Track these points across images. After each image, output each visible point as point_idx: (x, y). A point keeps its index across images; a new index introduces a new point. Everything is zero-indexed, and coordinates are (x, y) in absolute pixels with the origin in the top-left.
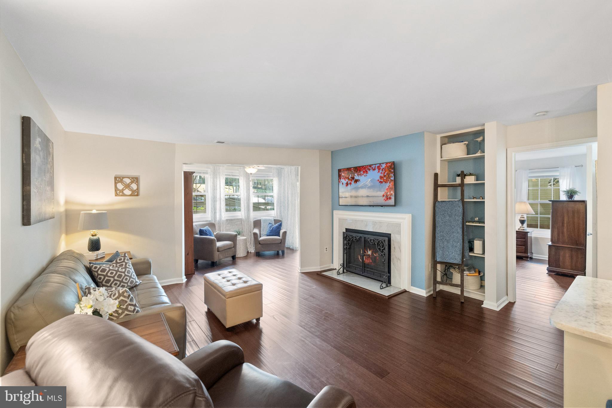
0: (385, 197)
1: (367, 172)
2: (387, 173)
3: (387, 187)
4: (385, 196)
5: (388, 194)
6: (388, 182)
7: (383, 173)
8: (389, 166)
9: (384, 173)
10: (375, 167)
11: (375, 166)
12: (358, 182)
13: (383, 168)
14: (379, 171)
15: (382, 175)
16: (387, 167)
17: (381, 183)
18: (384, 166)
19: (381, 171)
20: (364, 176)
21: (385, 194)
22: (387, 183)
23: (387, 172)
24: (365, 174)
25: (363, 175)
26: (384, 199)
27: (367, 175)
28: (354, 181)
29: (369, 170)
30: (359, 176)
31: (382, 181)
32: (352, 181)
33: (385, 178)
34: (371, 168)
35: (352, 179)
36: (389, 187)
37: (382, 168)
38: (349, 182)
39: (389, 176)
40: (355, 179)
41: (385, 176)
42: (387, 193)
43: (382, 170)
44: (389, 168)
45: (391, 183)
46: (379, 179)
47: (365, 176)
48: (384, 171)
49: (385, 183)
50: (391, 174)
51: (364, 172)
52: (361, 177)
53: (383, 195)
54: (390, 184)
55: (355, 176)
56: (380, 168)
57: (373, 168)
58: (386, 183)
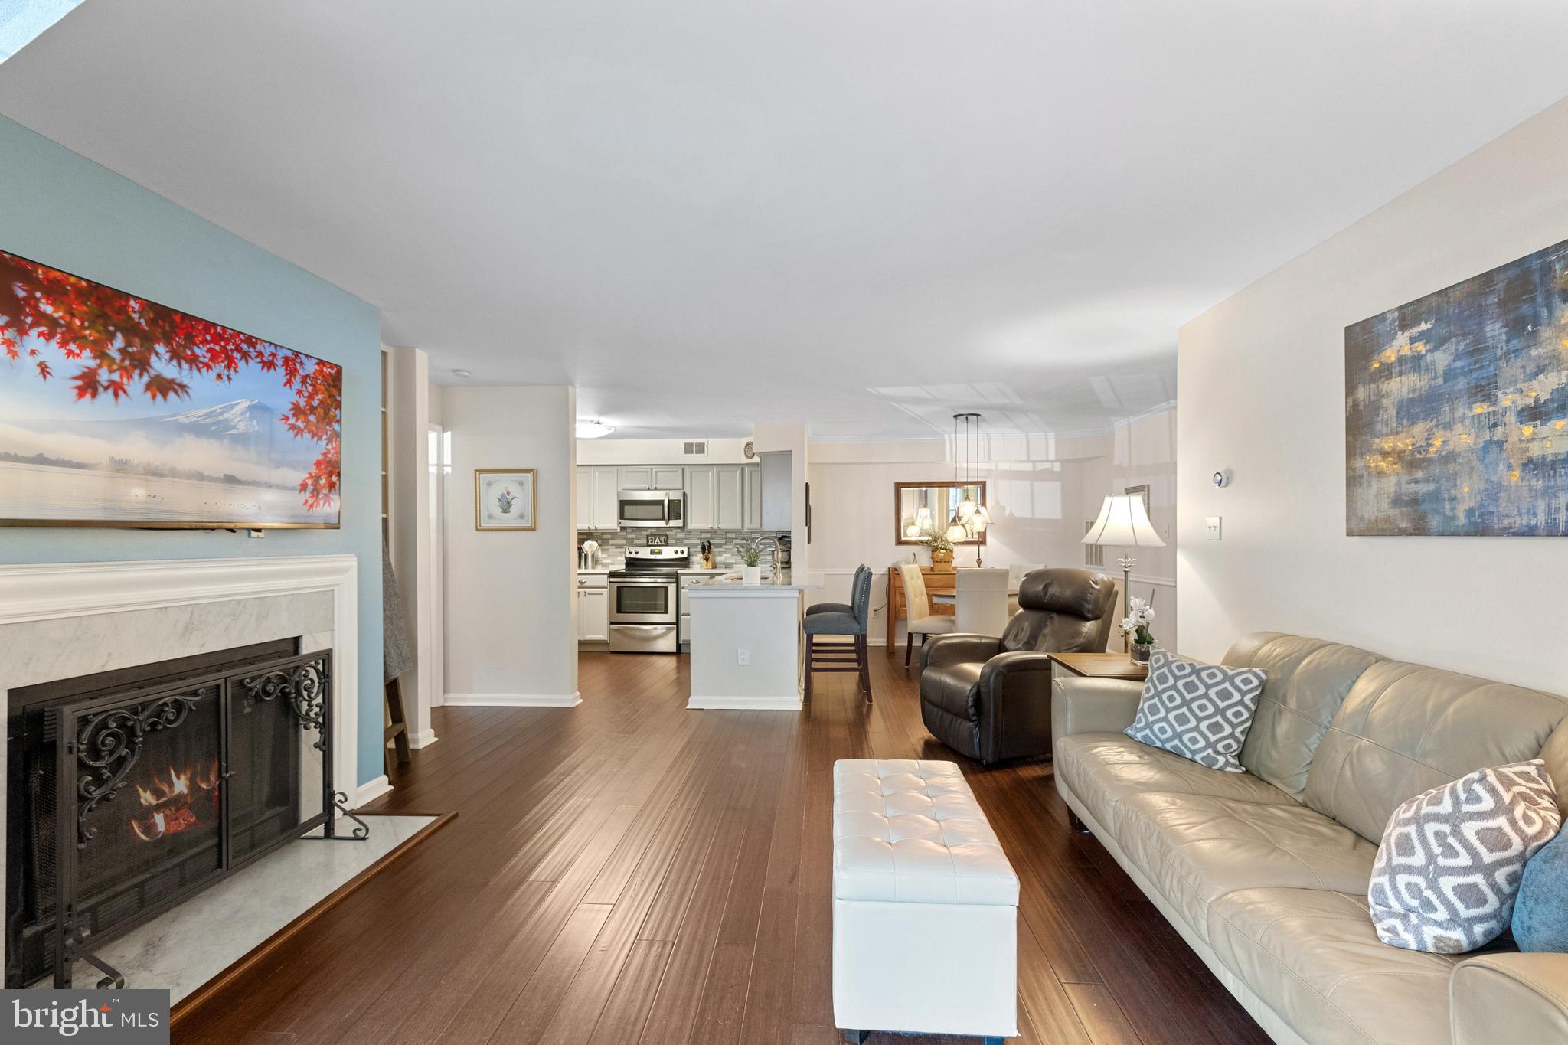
0: (308, 494)
1: (230, 363)
2: (321, 402)
3: (320, 457)
4: (310, 488)
5: (323, 482)
6: (324, 437)
7: (306, 394)
8: (330, 374)
9: (311, 397)
10: (274, 355)
11: (272, 349)
12: (171, 395)
13: (308, 376)
14: (289, 382)
15: (302, 403)
16: (323, 376)
17: (296, 435)
18: (310, 367)
19: (297, 384)
20: (213, 374)
21: (309, 482)
22: (320, 439)
23: (320, 397)
24: (219, 367)
25: (208, 367)
26: (307, 501)
27: (229, 378)
28: (146, 379)
29: (245, 356)
30: (185, 366)
31: (300, 424)
32: (130, 377)
33: (312, 418)
34: (251, 349)
35: (135, 367)
36: (325, 454)
37: (302, 372)
38: (104, 376)
39: (326, 414)
40: (152, 373)
41: (313, 410)
42: (318, 478)
43: (304, 382)
44: (329, 385)
45: (334, 445)
46: (290, 414)
47: (219, 376)
48: (310, 388)
49: (313, 438)
50: (336, 409)
51: (214, 356)
52: (195, 372)
53: (302, 485)
54: (329, 447)
55: (157, 354)
56: (296, 370)
57: (260, 354)
58: (316, 439)
